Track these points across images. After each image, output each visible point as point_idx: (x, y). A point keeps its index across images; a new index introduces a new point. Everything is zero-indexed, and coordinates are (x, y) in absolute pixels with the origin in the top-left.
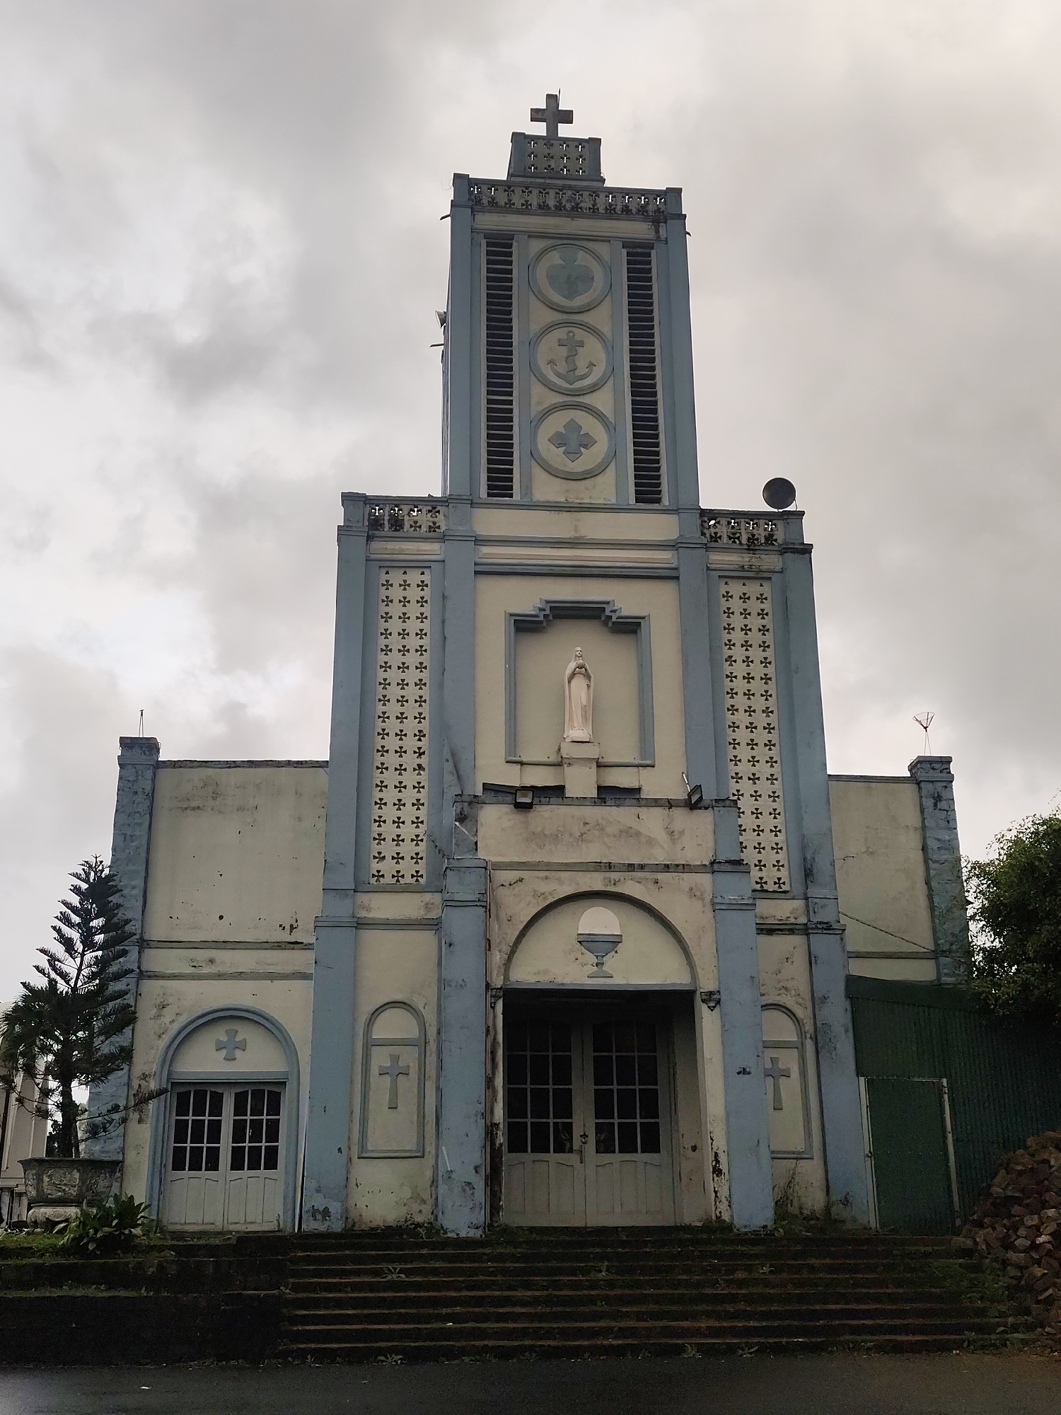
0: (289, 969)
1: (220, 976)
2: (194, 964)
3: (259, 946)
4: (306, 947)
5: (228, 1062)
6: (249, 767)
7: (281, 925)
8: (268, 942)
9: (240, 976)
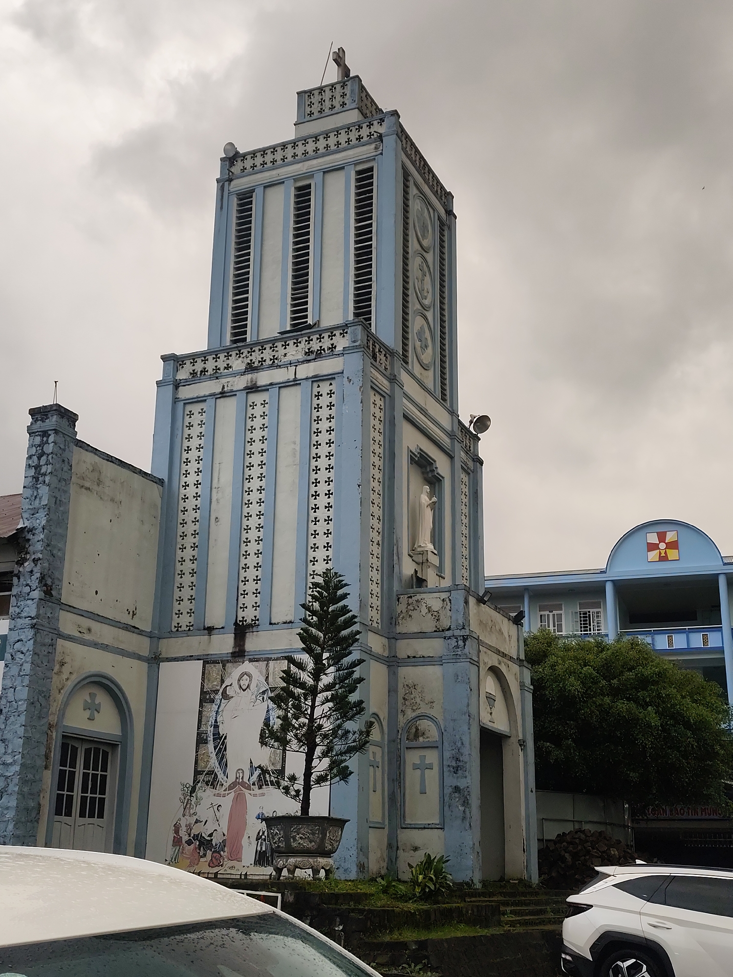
0: (130, 649)
1: (95, 645)
2: (80, 630)
3: (114, 623)
4: (140, 633)
5: (90, 721)
6: (119, 465)
7: (128, 610)
8: (120, 622)
9: (105, 647)
